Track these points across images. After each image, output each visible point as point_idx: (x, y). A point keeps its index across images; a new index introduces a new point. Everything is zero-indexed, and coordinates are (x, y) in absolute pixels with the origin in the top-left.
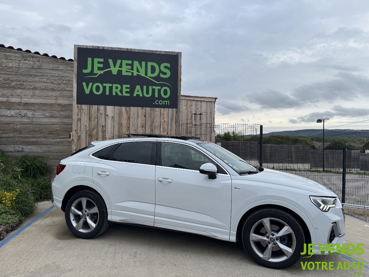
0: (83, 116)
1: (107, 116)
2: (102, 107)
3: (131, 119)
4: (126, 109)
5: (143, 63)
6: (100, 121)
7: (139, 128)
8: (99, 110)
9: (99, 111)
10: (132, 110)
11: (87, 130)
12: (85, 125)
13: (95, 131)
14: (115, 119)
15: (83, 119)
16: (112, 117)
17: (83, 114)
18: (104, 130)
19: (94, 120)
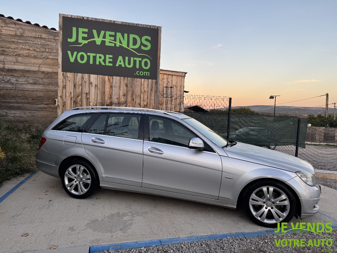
0: (68, 83)
1: (90, 84)
2: (86, 76)
3: (113, 88)
4: (109, 78)
5: (126, 35)
6: (84, 89)
7: (121, 97)
8: (83, 78)
9: (83, 80)
10: (115, 80)
11: (72, 97)
12: (70, 92)
13: (80, 98)
14: (99, 87)
15: (68, 86)
16: (96, 85)
17: (68, 81)
18: (88, 98)
19: (79, 88)
